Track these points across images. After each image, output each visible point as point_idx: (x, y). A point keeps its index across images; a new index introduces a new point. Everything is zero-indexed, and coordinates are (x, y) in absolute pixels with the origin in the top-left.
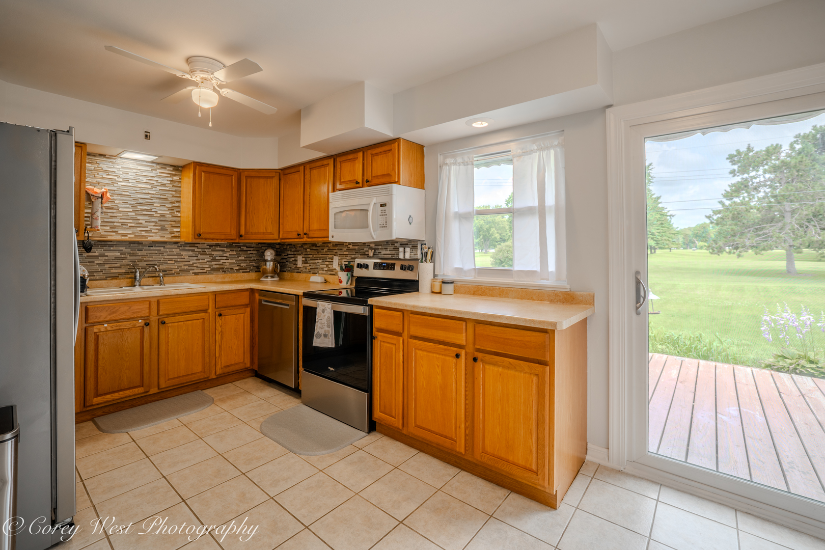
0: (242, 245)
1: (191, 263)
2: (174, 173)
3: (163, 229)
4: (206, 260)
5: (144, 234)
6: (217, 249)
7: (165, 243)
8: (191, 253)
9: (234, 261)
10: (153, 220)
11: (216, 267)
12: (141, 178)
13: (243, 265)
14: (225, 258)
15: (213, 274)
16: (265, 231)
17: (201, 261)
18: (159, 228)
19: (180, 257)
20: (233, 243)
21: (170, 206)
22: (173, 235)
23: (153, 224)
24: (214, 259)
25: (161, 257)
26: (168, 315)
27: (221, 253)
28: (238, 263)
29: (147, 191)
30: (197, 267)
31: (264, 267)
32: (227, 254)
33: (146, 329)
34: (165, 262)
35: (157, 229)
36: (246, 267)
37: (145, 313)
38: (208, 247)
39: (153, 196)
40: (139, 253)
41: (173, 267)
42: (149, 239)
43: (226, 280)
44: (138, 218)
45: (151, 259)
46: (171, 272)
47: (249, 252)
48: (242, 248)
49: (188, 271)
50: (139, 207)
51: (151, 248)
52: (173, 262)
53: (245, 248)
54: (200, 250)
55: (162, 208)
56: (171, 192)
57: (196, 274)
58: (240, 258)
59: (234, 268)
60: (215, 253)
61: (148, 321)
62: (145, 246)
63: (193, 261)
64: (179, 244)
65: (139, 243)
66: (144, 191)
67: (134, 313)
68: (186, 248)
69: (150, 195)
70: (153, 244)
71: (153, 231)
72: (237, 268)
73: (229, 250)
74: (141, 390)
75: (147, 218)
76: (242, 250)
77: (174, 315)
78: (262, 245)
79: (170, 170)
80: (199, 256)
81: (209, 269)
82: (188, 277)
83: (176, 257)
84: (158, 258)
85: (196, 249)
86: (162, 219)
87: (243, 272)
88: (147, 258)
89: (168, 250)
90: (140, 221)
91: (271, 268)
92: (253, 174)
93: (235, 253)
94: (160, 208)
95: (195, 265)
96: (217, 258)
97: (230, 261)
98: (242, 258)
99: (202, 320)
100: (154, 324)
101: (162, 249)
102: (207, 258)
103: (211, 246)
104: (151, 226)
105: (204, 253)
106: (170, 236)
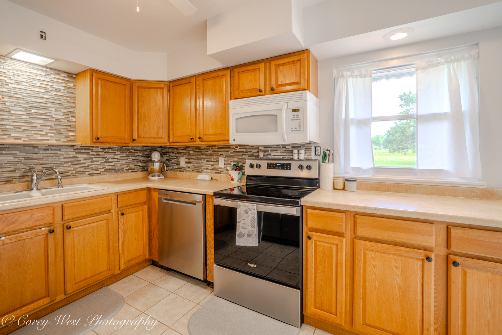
0: (130, 148)
1: (86, 165)
2: (68, 79)
3: (59, 133)
4: (100, 162)
5: (39, 137)
6: (110, 151)
7: (61, 146)
8: (86, 156)
9: (124, 162)
10: (49, 124)
11: (109, 168)
12: (34, 82)
13: (132, 165)
14: (116, 160)
15: (106, 174)
16: (156, 136)
17: (95, 163)
18: (55, 132)
19: (76, 159)
20: (123, 146)
21: (65, 111)
22: (69, 139)
23: (49, 128)
24: (107, 161)
25: (57, 160)
26: (73, 220)
27: (113, 156)
28: (127, 164)
29: (41, 95)
30: (92, 168)
31: (152, 167)
32: (118, 156)
33: (51, 237)
34: (62, 164)
35: (52, 133)
36: (134, 167)
37: (49, 220)
38: (102, 150)
39: (47, 100)
40: (35, 156)
41: (69, 169)
42: (45, 142)
43: (118, 179)
44: (33, 121)
45: (47, 162)
46: (67, 174)
47: (136, 154)
48: (130, 150)
49: (83, 172)
50: (33, 111)
51: (47, 152)
52: (70, 164)
53: (133, 151)
54: (94, 153)
55: (57, 113)
56: (65, 98)
57: (91, 175)
58: (129, 159)
59: (124, 169)
60: (107, 156)
61: (52, 228)
62: (41, 149)
63: (88, 163)
64: (75, 147)
65: (34, 146)
66: (38, 95)
67: (36, 221)
68: (82, 151)
69: (44, 100)
70: (50, 147)
71: (49, 135)
72: (127, 169)
73: (119, 153)
74: (47, 300)
75: (42, 122)
76: (131, 153)
77: (80, 218)
78: (147, 148)
79: (65, 77)
80: (94, 159)
81: (103, 170)
82: (84, 178)
83: (72, 159)
84: (54, 161)
85: (91, 152)
86: (57, 123)
87: (132, 172)
88: (43, 162)
89: (64, 153)
90: (35, 125)
91: (158, 168)
92: (144, 85)
93: (125, 155)
94: (55, 113)
95: (90, 167)
96: (110, 160)
97: (120, 162)
98: (130, 159)
99: (106, 221)
100: (59, 230)
101: (58, 152)
102: (101, 160)
103: (104, 149)
104: (46, 130)
105: (98, 156)
106: (66, 140)
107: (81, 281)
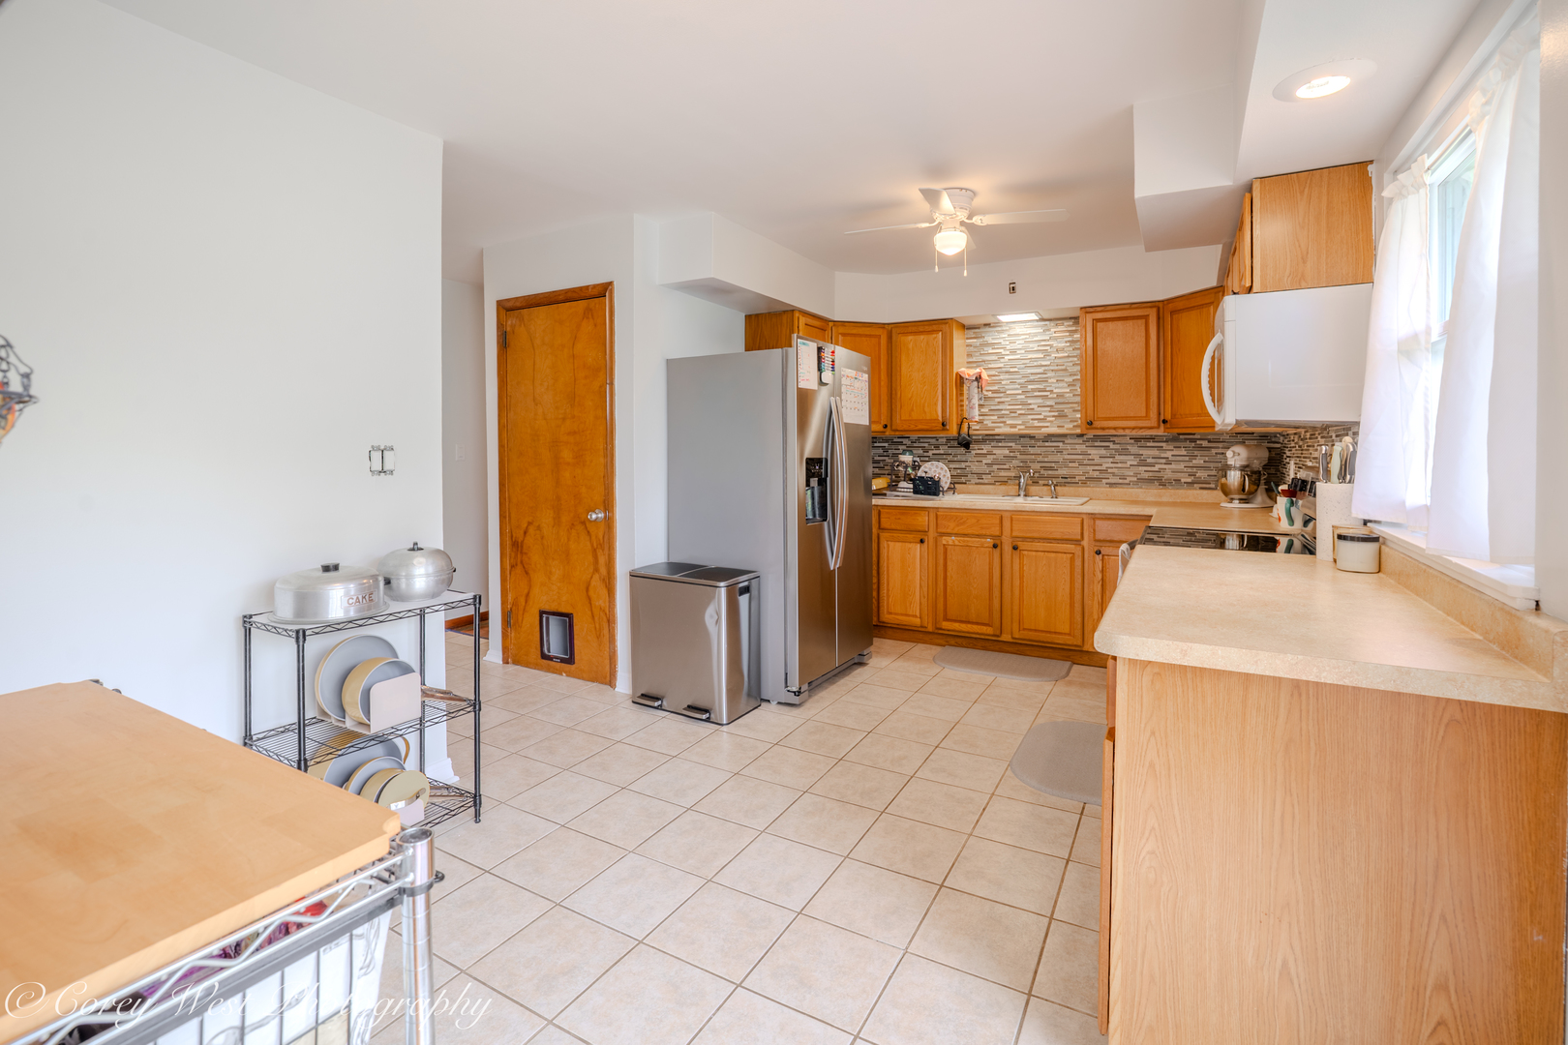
0: (1199, 437)
1: (1104, 467)
2: (1074, 328)
3: (1061, 415)
4: (1129, 463)
5: (1036, 423)
6: (1148, 444)
7: (1065, 436)
8: (1103, 452)
9: (1181, 466)
10: (1048, 403)
11: (1146, 475)
12: (1031, 345)
13: (1202, 474)
14: (1164, 461)
15: (1141, 488)
17: (1120, 465)
18: (1056, 414)
19: (1087, 457)
20: (1179, 434)
21: (1070, 379)
22: (1075, 424)
23: (1049, 409)
24: (1143, 463)
25: (1059, 457)
26: (1024, 539)
27: (1155, 452)
28: (1190, 470)
29: (1039, 363)
30: (1114, 474)
32: (1169, 454)
33: (997, 552)
34: (1065, 464)
35: (1053, 416)
36: (1208, 479)
37: (996, 531)
38: (1132, 441)
39: (1046, 368)
40: (1031, 450)
41: (1076, 472)
42: (1044, 430)
43: (1165, 499)
44: (1029, 402)
45: (1046, 460)
46: (1073, 480)
47: (1214, 451)
48: (1198, 442)
49: (1099, 479)
50: (1030, 387)
51: (1047, 444)
52: (1076, 465)
53: (1205, 443)
54: (1117, 446)
55: (1061, 385)
56: (1071, 359)
57: (1111, 485)
58: (1194, 461)
59: (1183, 480)
60: (1145, 452)
61: (998, 542)
62: (1039, 440)
63: (1107, 464)
64: (1085, 437)
65: (1032, 437)
66: (1035, 364)
67: (982, 528)
68: (1096, 444)
69: (1043, 368)
70: (1049, 437)
71: (1048, 419)
72: (1189, 480)
73: (1171, 447)
74: (990, 631)
75: (1040, 401)
76: (1201, 447)
77: (1033, 539)
78: (1246, 437)
79: (1069, 326)
80: (1117, 457)
81: (1135, 479)
82: (1098, 489)
83: (1081, 457)
84: (1055, 459)
85: (1112, 445)
86: (1060, 400)
87: (1201, 488)
88: (1040, 458)
89: (1069, 447)
90: (1031, 407)
92: (1181, 305)
93: (1185, 453)
94: (1057, 385)
95: (1109, 470)
96: (1149, 460)
97: (1173, 466)
98: (1199, 461)
99: (1069, 556)
100: (1007, 548)
101: (1061, 444)
102: (1131, 461)
103: (1137, 439)
104: (1045, 411)
105: (1125, 452)
106: (1071, 426)
107: (1030, 630)
